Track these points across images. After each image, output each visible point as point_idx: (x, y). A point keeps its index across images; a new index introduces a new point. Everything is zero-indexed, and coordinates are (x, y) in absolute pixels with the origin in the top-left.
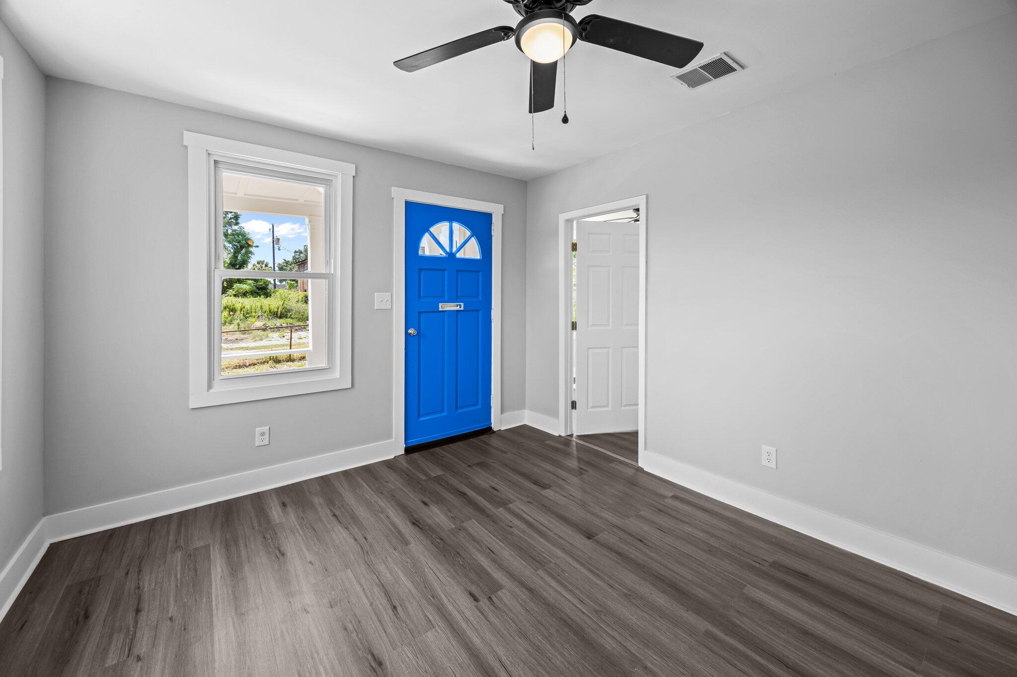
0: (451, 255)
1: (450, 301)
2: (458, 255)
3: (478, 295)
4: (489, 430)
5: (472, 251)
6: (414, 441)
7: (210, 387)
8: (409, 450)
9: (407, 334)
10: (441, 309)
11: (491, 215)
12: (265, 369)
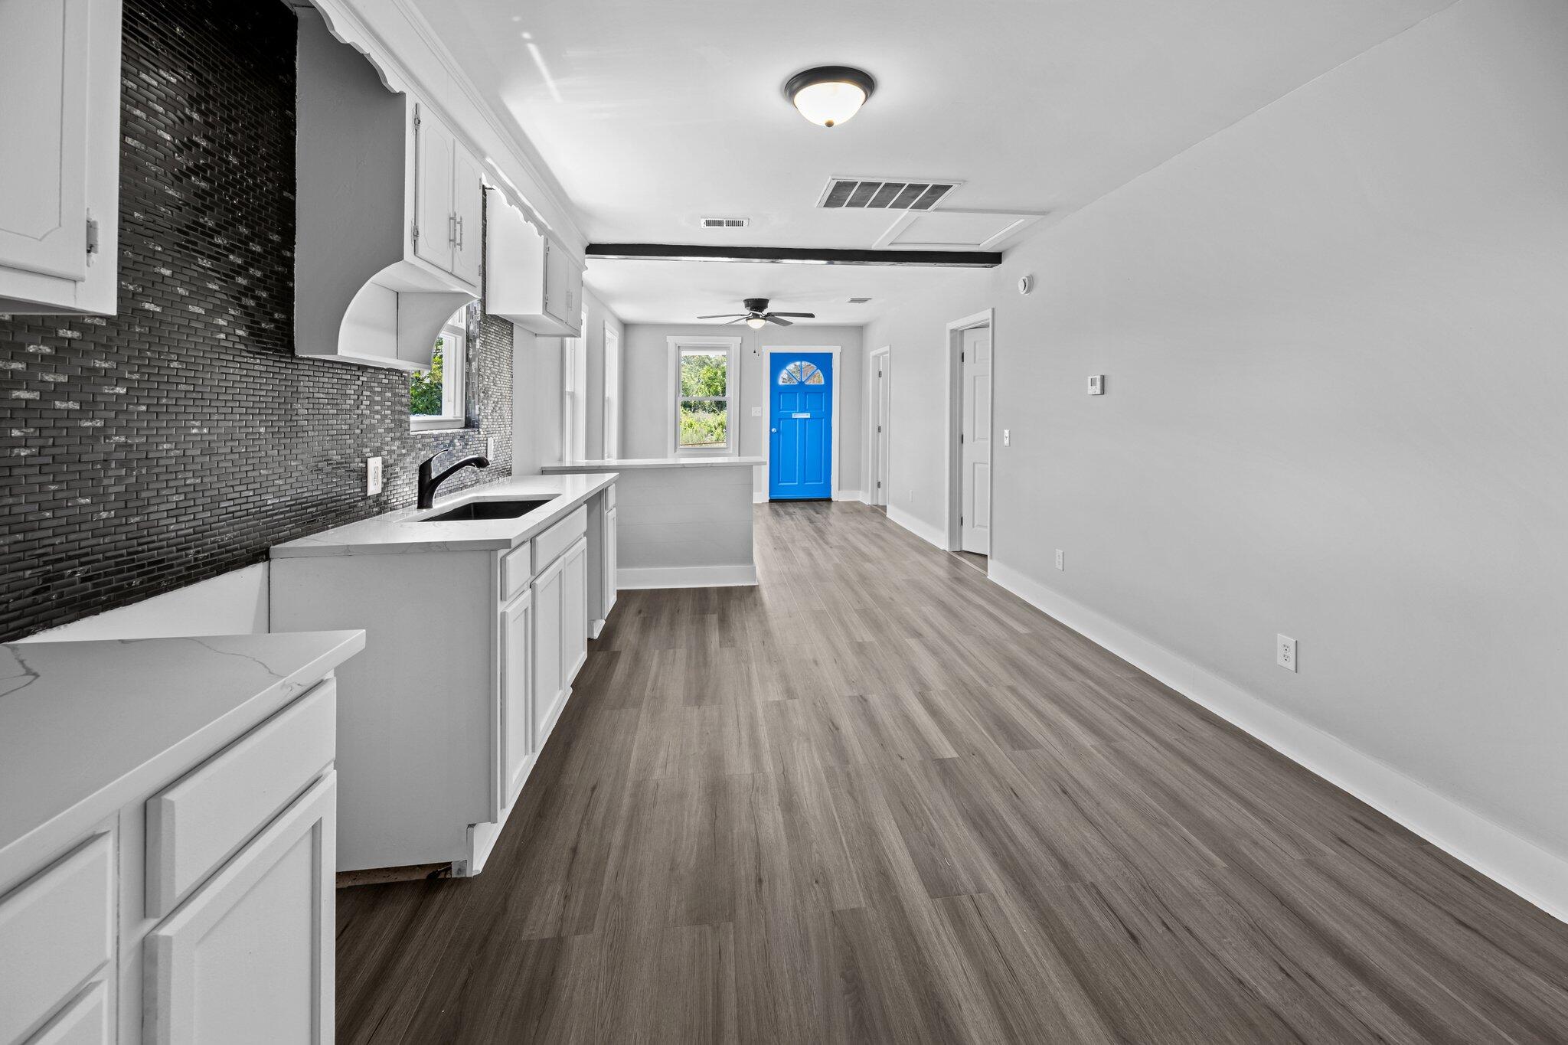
0: (801, 383)
1: (801, 412)
2: (809, 383)
3: (822, 408)
4: (829, 500)
5: (819, 379)
6: (775, 497)
7: (675, 452)
8: (771, 501)
9: (771, 431)
10: (793, 417)
11: (831, 354)
12: (698, 446)
